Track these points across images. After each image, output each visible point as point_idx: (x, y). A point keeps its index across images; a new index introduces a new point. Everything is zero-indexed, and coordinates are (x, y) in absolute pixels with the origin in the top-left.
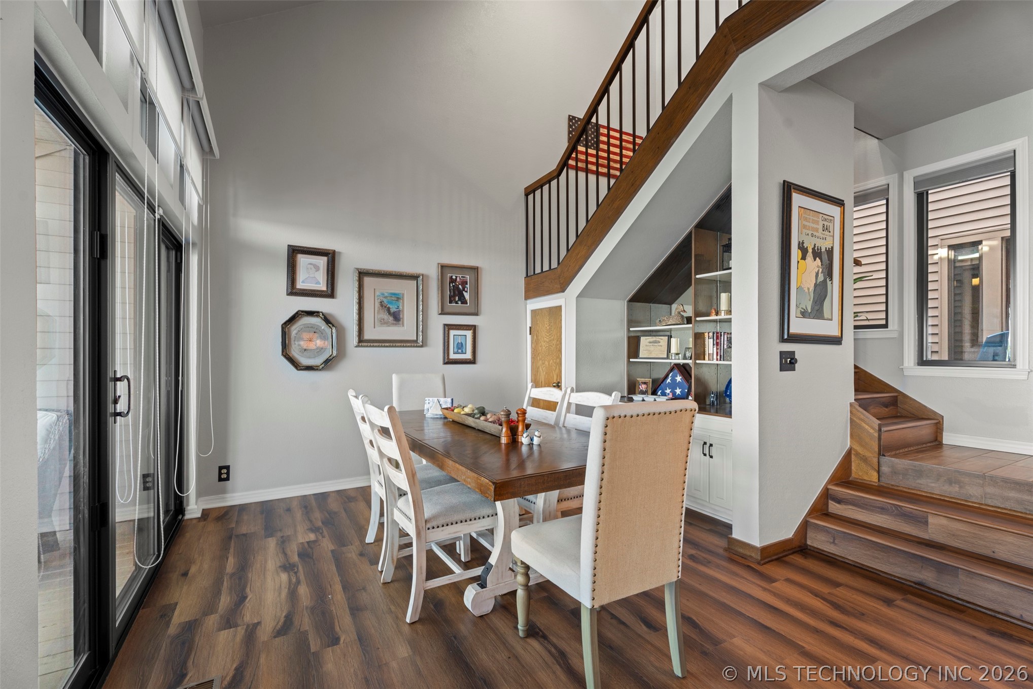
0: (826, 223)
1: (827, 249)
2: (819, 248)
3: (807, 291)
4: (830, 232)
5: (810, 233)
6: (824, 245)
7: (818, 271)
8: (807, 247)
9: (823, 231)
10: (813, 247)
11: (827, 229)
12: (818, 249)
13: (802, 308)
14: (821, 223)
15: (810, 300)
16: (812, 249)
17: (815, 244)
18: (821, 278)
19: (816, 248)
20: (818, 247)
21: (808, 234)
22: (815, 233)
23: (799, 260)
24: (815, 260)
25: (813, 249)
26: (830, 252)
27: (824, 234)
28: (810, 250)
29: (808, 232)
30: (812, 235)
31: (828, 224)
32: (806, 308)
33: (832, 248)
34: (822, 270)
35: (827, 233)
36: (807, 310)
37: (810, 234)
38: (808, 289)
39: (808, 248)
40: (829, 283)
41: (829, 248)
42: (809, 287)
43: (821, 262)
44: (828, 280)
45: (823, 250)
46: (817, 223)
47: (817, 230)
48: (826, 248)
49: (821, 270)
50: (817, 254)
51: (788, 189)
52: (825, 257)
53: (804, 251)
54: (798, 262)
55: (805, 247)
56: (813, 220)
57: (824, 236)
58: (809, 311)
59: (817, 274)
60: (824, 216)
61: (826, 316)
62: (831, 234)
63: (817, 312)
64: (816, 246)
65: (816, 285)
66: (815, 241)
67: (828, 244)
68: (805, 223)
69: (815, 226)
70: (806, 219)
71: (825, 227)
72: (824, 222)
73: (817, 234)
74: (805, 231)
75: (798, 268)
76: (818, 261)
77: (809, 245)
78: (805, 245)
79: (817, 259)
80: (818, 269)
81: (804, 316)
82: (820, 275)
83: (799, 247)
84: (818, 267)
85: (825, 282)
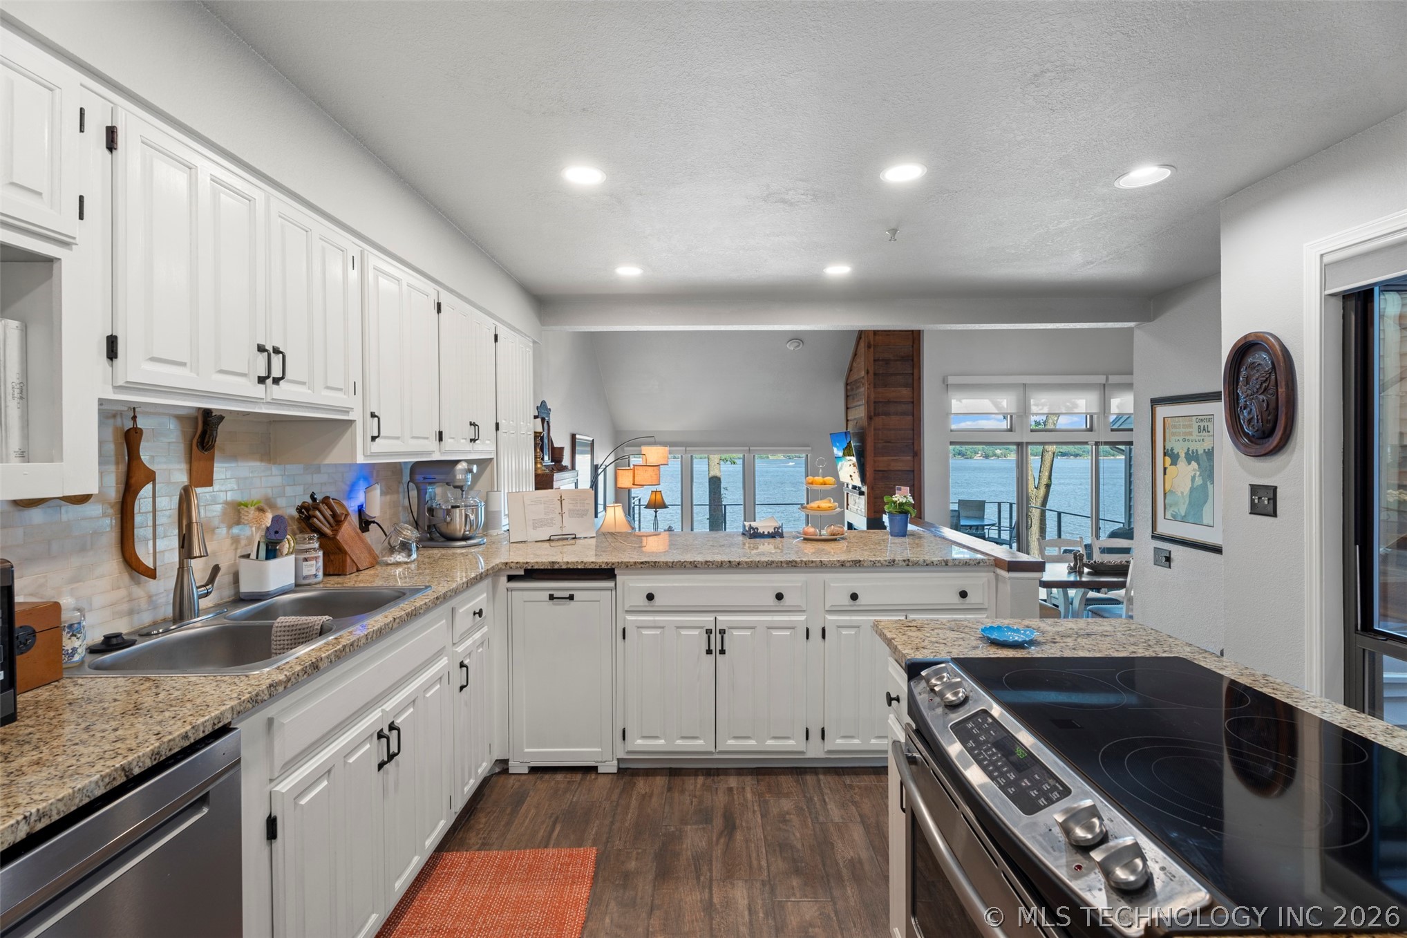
0: (1202, 424)
3: (1179, 494)
4: (1208, 432)
5: (1181, 438)
7: (1195, 474)
8: (1178, 452)
10: (1186, 450)
11: (1204, 430)
13: (1173, 511)
14: (1196, 426)
16: (1185, 453)
18: (1199, 481)
19: (1190, 452)
20: (1193, 451)
21: (1178, 440)
22: (1187, 438)
24: (1189, 464)
25: (1187, 454)
26: (1210, 454)
27: (1201, 436)
28: (1182, 455)
29: (1177, 438)
30: (1184, 440)
31: (1206, 424)
32: (1179, 511)
33: (1213, 448)
34: (1201, 473)
35: (1205, 434)
36: (1181, 513)
37: (1181, 440)
38: (1182, 493)
39: (1180, 453)
40: (1210, 487)
41: (1209, 449)
42: (1182, 490)
43: (1199, 464)
45: (1200, 452)
46: (1190, 426)
47: (1191, 434)
48: (1205, 450)
49: (1198, 473)
50: (1191, 457)
55: (1176, 453)
56: (1184, 425)
57: (1201, 438)
58: (1183, 514)
59: (1193, 478)
60: (1199, 418)
61: (1204, 521)
62: (1211, 433)
63: (1194, 514)
64: (1191, 450)
65: (1192, 489)
66: (1187, 444)
67: (1207, 445)
68: (1174, 430)
69: (1187, 430)
70: (1174, 427)
71: (1202, 428)
72: (1199, 424)
73: (1191, 438)
74: (1173, 438)
75: (1165, 474)
76: (1194, 464)
77: (1180, 449)
78: (1175, 451)
79: (1193, 462)
80: (1193, 473)
81: (1175, 518)
82: (1197, 479)
83: (1165, 454)
84: (1194, 470)
85: (1204, 486)
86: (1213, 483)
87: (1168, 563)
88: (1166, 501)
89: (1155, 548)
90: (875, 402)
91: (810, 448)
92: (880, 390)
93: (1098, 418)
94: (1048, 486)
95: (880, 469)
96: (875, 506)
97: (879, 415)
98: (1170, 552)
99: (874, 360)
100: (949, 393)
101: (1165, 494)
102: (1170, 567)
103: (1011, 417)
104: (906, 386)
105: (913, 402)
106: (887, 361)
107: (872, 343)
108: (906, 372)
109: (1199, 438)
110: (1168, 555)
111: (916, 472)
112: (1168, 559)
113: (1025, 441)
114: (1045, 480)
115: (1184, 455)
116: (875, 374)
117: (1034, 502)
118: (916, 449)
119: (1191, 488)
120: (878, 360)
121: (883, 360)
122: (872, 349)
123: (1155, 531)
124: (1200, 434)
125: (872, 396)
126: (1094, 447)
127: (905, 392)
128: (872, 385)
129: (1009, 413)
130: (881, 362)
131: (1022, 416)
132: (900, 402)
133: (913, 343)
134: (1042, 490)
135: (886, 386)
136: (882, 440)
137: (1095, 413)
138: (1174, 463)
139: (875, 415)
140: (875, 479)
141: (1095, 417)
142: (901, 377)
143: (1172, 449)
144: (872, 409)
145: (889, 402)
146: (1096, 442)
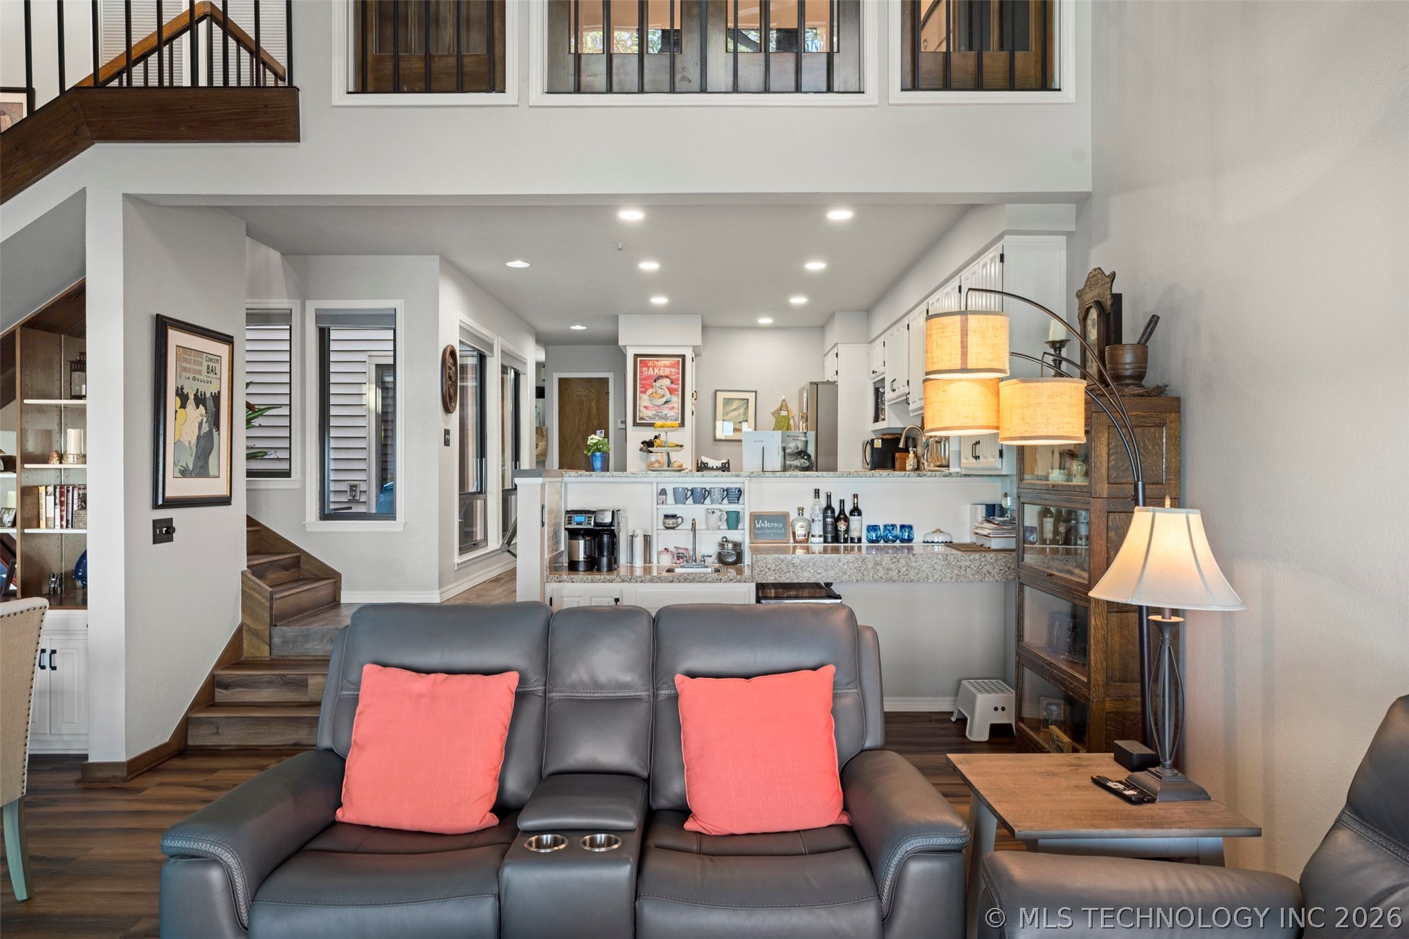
0: (211, 364)
1: (213, 394)
2: (203, 393)
3: (187, 445)
4: (216, 374)
5: (191, 376)
6: (209, 390)
7: (202, 419)
9: (208, 373)
10: (195, 392)
11: (212, 371)
12: (201, 395)
13: (182, 466)
14: (205, 364)
15: (191, 456)
16: (194, 395)
17: (198, 389)
18: (205, 428)
19: (199, 394)
20: (201, 392)
21: (188, 378)
22: (197, 376)
23: (178, 409)
24: (198, 407)
25: (196, 395)
26: (216, 398)
27: (209, 377)
28: (191, 397)
29: (188, 375)
30: (194, 379)
31: (214, 365)
32: (187, 465)
33: (219, 392)
34: (207, 419)
35: (212, 375)
36: (188, 467)
37: (191, 378)
38: (190, 442)
39: (189, 394)
40: (215, 434)
41: (215, 393)
42: (190, 440)
43: (206, 409)
44: (214, 430)
45: (208, 395)
46: (200, 364)
47: (200, 373)
48: (211, 393)
49: (205, 419)
50: (200, 400)
51: (162, 325)
52: (210, 403)
53: (183, 397)
54: (176, 411)
55: (185, 393)
56: (194, 360)
57: (209, 380)
58: (191, 469)
59: (200, 424)
60: (209, 356)
61: (211, 473)
62: (218, 376)
63: (201, 469)
64: (199, 391)
66: (196, 385)
67: (213, 389)
68: (184, 365)
69: (197, 367)
70: (185, 360)
71: (209, 369)
72: (208, 363)
73: (200, 377)
74: (184, 374)
75: (176, 419)
76: (201, 409)
77: (190, 391)
78: (185, 391)
79: (200, 406)
80: (201, 418)
81: (182, 475)
82: (204, 426)
83: (177, 394)
84: (202, 415)
85: (210, 433)
87: (170, 536)
89: (154, 520)
98: (174, 520)
101: (175, 445)
102: (172, 541)
119: (198, 436)
124: (208, 375)
138: (183, 405)
143: (182, 388)
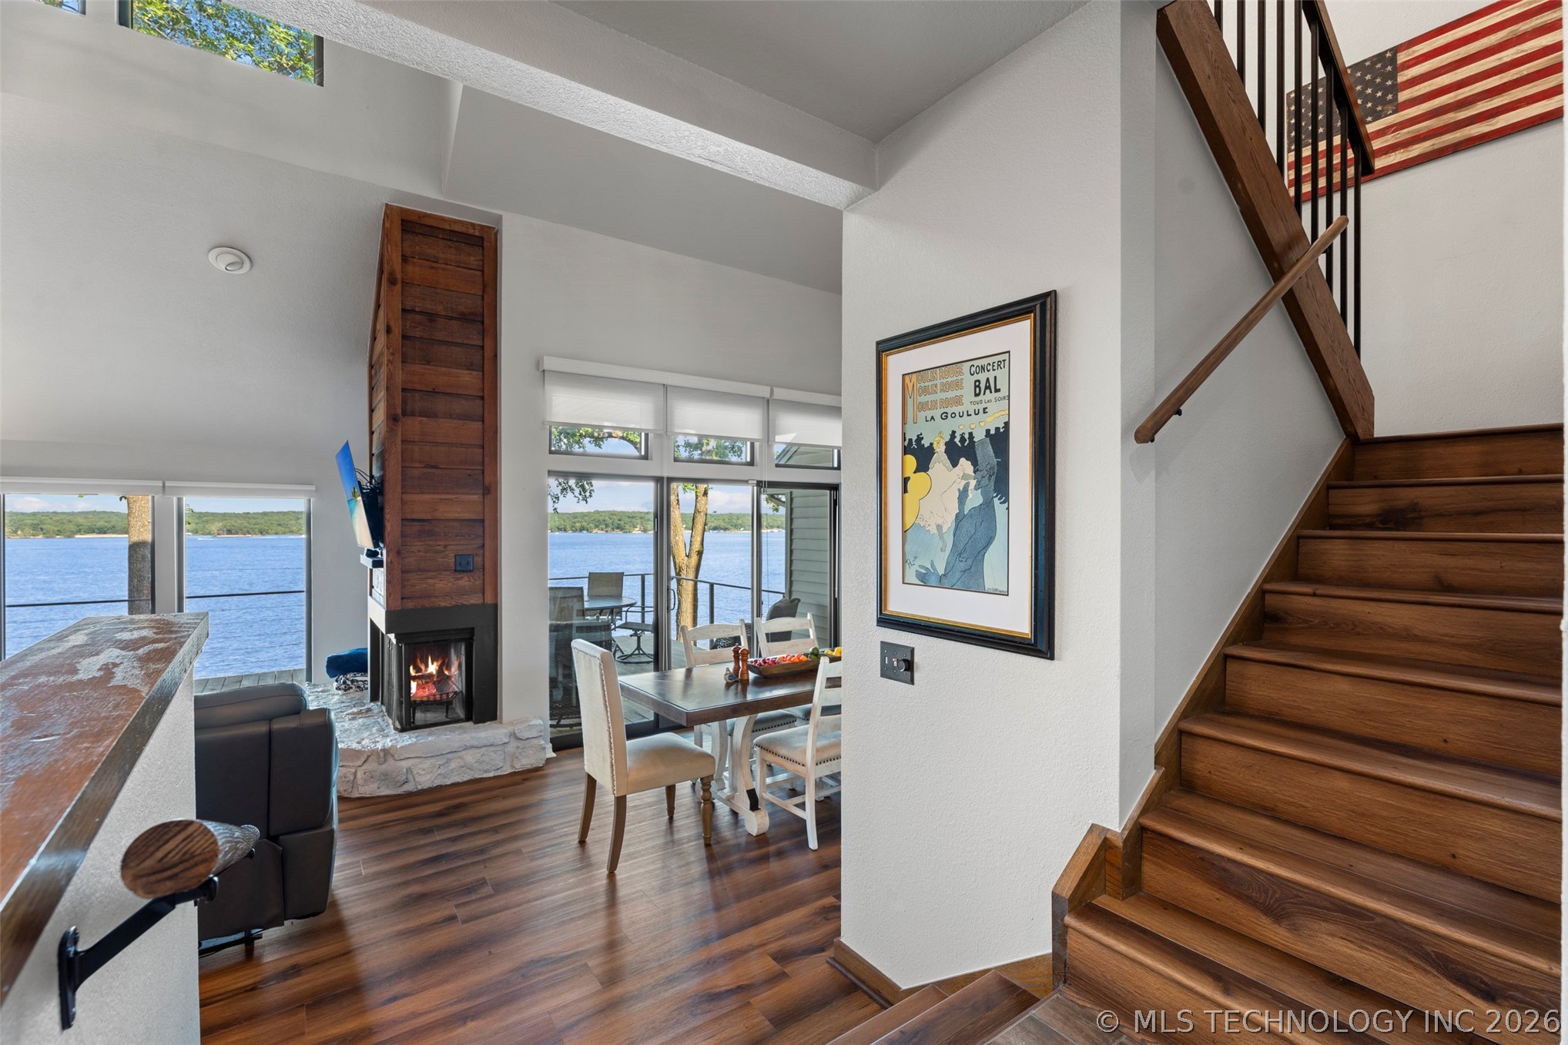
0: (982, 377)
1: (993, 432)
2: (967, 436)
3: (934, 530)
4: (997, 390)
5: (937, 413)
6: (979, 428)
7: (967, 484)
8: (932, 444)
9: (977, 395)
10: (948, 438)
11: (988, 387)
12: (963, 439)
13: (922, 566)
14: (969, 383)
15: (942, 550)
16: (946, 444)
17: (954, 432)
18: (975, 499)
19: (957, 440)
20: (962, 437)
21: (932, 418)
22: (950, 410)
23: (909, 473)
24: (955, 464)
25: (950, 444)
26: (1000, 439)
27: (979, 402)
28: (940, 449)
29: (929, 414)
30: (945, 416)
31: (991, 375)
32: (932, 565)
33: (1007, 424)
34: (979, 483)
35: (989, 395)
36: (935, 569)
37: (937, 416)
38: (939, 527)
39: (935, 446)
40: (1000, 509)
41: (997, 429)
42: (940, 522)
43: (975, 463)
44: (996, 501)
45: (980, 435)
46: (958, 385)
47: (958, 401)
48: (988, 431)
49: (973, 483)
50: (959, 450)
52: (986, 453)
53: (921, 454)
54: (906, 480)
55: (927, 445)
56: (944, 385)
57: (981, 407)
58: (941, 572)
59: (963, 495)
60: (976, 363)
61: (989, 584)
62: (1004, 393)
63: (964, 569)
64: (958, 435)
65: (959, 518)
66: (950, 425)
67: (993, 422)
68: (923, 399)
69: (951, 394)
70: (925, 391)
71: (983, 386)
72: (976, 377)
73: (957, 409)
74: (922, 415)
75: (905, 490)
76: (965, 465)
77: (936, 438)
78: (926, 443)
79: (963, 460)
80: (964, 482)
81: (924, 579)
82: (970, 495)
83: (906, 450)
84: (965, 476)
85: (987, 506)
86: (1007, 500)
87: (909, 673)
88: (907, 547)
89: (882, 642)
90: (403, 390)
91: (313, 488)
92: (417, 368)
93: (761, 446)
94: (700, 553)
95: (415, 516)
96: (403, 587)
97: (413, 414)
98: (912, 650)
99: (403, 310)
100: (547, 387)
101: (904, 532)
102: (912, 682)
103: (647, 435)
104: (470, 367)
105: (482, 398)
106: (432, 317)
107: (399, 276)
108: (471, 342)
109: (977, 407)
110: (909, 658)
111: (487, 523)
112: (909, 665)
113: (666, 474)
114: (697, 546)
115: (943, 448)
116: (404, 337)
117: (685, 572)
118: (487, 482)
119: (957, 516)
120: (413, 311)
121: (421, 313)
122: (399, 287)
123: (886, 609)
124: (979, 398)
125: (399, 377)
126: (755, 488)
127: (467, 379)
128: (398, 357)
129: (643, 430)
130: (418, 317)
131: (661, 435)
132: (458, 395)
133: (484, 291)
134: (694, 558)
135: (428, 363)
136: (420, 462)
137: (757, 440)
138: (923, 466)
139: (404, 413)
140: (403, 535)
141: (757, 445)
142: (459, 349)
143: (919, 439)
144: (398, 401)
145: (434, 392)
146: (758, 481)
